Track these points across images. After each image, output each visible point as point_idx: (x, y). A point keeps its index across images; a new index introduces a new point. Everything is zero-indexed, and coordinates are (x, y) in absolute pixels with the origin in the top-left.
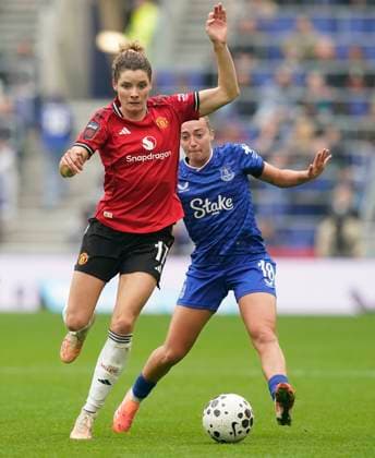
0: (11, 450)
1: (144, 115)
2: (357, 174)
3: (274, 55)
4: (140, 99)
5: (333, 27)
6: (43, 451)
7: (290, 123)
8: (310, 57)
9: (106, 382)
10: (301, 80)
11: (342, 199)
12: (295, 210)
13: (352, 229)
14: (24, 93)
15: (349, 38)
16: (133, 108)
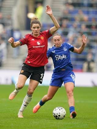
0: (4, 120)
1: (39, 36)
2: (94, 51)
3: (73, 20)
4: (38, 31)
5: (88, 13)
6: (12, 120)
7: (77, 37)
8: (82, 21)
9: (25, 106)
10: (80, 26)
11: (89, 57)
12: (78, 60)
13: (92, 65)
14: (9, 28)
15: (92, 16)
16: (36, 34)
